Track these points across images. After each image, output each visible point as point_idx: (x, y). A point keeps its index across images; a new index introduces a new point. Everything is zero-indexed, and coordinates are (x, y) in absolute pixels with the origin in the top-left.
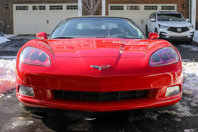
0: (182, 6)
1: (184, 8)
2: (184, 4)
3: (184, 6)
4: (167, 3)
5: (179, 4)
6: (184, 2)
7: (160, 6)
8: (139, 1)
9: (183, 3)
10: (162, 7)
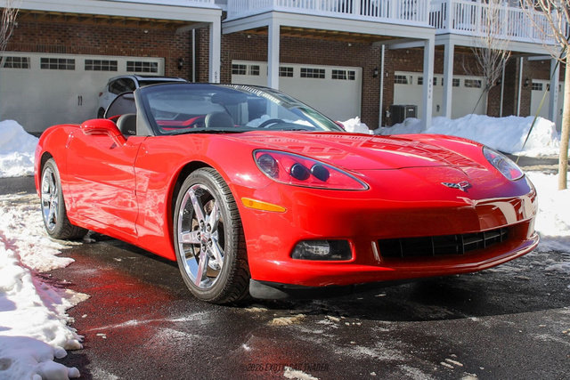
0: (175, 64)
1: (180, 68)
2: (180, 60)
3: (181, 64)
4: (142, 55)
5: (168, 58)
6: (181, 54)
8: (73, 47)
9: (178, 57)
10: (129, 63)
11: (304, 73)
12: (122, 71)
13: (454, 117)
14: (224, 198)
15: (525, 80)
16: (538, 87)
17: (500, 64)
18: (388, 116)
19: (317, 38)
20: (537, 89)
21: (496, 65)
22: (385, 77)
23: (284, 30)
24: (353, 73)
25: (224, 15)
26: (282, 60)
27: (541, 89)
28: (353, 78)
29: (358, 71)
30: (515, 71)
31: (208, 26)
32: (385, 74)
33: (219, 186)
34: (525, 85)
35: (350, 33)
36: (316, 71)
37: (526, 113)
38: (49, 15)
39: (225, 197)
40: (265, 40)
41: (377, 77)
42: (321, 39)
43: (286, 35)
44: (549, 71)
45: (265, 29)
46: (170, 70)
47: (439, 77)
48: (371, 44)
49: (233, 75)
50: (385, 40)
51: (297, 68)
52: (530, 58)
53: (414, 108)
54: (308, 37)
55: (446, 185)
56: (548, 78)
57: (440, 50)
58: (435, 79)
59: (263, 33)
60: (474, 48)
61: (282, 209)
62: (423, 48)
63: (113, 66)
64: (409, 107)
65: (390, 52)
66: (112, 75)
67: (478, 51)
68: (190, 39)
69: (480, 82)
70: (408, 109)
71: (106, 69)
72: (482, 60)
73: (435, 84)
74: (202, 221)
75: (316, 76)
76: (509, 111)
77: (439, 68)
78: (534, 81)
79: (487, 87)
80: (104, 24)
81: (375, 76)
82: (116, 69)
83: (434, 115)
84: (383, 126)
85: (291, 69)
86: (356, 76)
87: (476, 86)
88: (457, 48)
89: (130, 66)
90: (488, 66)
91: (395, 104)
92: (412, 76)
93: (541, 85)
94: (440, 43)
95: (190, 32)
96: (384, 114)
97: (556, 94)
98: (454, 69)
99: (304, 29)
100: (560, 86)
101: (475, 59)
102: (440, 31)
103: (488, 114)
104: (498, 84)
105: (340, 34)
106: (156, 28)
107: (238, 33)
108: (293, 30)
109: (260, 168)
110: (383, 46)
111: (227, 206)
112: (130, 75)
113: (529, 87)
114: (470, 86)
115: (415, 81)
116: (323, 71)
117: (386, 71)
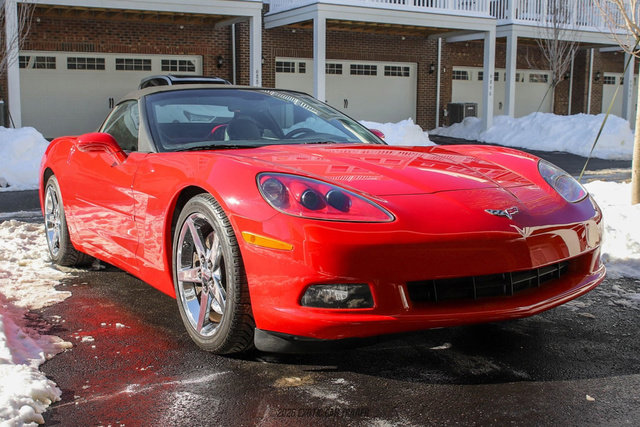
0: (214, 62)
1: (219, 66)
2: (220, 58)
3: (221, 62)
4: (177, 52)
5: (206, 55)
6: (220, 52)
7: (156, 60)
8: (102, 45)
9: (217, 54)
10: (164, 62)
11: (354, 70)
12: (156, 71)
13: (517, 115)
14: (224, 231)
15: (596, 73)
16: (611, 81)
17: (568, 56)
18: (446, 114)
19: (367, 31)
20: (609, 83)
21: (564, 57)
22: (442, 73)
23: (330, 23)
24: (407, 69)
25: (266, 8)
26: (329, 56)
27: (614, 83)
28: (407, 75)
29: (412, 67)
30: (585, 63)
31: (248, 19)
32: (442, 69)
33: (218, 217)
34: (596, 79)
35: (403, 26)
36: (367, 67)
37: (597, 110)
38: (75, 10)
39: (226, 229)
40: (310, 35)
41: (433, 73)
42: (373, 33)
43: (334, 29)
44: (623, 63)
45: (310, 23)
46: (209, 69)
47: (501, 72)
48: (426, 37)
49: (277, 74)
50: (442, 32)
51: (346, 64)
52: (602, 50)
53: (474, 106)
54: (357, 30)
55: (491, 213)
56: (621, 70)
57: (501, 43)
58: (496, 74)
59: (309, 26)
60: (539, 40)
61: (289, 247)
62: (483, 40)
63: (147, 66)
64: (468, 105)
65: (448, 46)
66: (146, 75)
67: (544, 44)
68: (230, 34)
69: (546, 76)
70: (467, 107)
71: (138, 68)
72: (548, 52)
73: (496, 79)
74: (202, 256)
75: (367, 73)
76: (578, 108)
77: (501, 62)
78: (606, 74)
79: (554, 82)
80: (135, 19)
81: (431, 72)
82: (149, 68)
83: (495, 114)
84: (440, 126)
85: (340, 66)
86: (411, 72)
87: (542, 81)
88: (521, 41)
89: (165, 65)
90: (555, 59)
91: (453, 101)
92: (473, 72)
93: (614, 78)
94: (501, 35)
95: (230, 27)
96: (442, 112)
97: (630, 88)
98: (518, 63)
99: (353, 22)
100: (635, 79)
101: (540, 52)
102: (502, 22)
103: (555, 113)
104: (566, 78)
105: (393, 28)
106: (192, 23)
107: (282, 27)
108: (341, 24)
109: (264, 196)
110: (440, 39)
111: (227, 240)
112: (164, 75)
113: (599, 80)
114: (536, 81)
115: (476, 76)
116: (375, 67)
117: (443, 67)
